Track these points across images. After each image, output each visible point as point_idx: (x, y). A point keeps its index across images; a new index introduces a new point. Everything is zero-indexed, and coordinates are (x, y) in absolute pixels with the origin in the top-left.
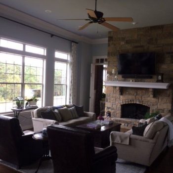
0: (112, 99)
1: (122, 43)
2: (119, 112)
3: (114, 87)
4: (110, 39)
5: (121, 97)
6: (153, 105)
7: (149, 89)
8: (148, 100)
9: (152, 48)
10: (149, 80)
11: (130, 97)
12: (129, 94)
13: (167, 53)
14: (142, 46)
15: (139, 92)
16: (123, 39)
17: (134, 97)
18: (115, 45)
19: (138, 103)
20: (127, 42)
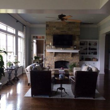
0: (49, 59)
1: (54, 29)
2: (54, 66)
3: (50, 52)
4: (47, 26)
5: (55, 57)
6: (71, 61)
7: (70, 53)
8: (69, 58)
9: (70, 33)
10: (69, 48)
11: (59, 57)
12: (59, 56)
13: (77, 36)
14: (65, 32)
15: (64, 55)
16: (55, 27)
17: (61, 57)
18: (50, 29)
19: (64, 60)
20: (57, 29)
